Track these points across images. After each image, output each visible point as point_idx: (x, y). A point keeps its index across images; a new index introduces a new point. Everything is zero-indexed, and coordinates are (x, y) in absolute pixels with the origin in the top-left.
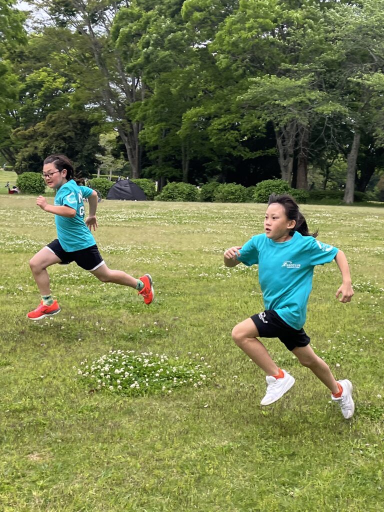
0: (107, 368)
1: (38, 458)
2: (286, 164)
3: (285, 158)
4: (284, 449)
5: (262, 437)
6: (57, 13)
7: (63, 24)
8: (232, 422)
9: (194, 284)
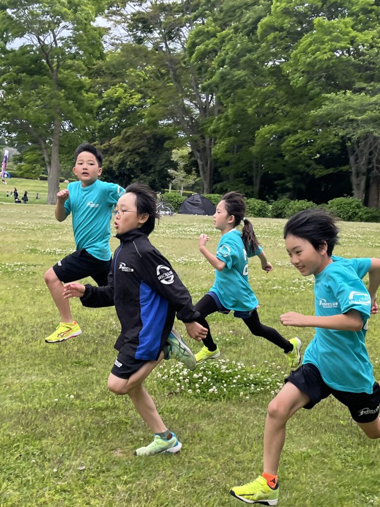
0: (185, 372)
1: (121, 455)
2: (358, 183)
3: (358, 175)
4: (363, 458)
5: (340, 445)
6: (135, 30)
7: (140, 41)
8: (310, 430)
9: (268, 296)
